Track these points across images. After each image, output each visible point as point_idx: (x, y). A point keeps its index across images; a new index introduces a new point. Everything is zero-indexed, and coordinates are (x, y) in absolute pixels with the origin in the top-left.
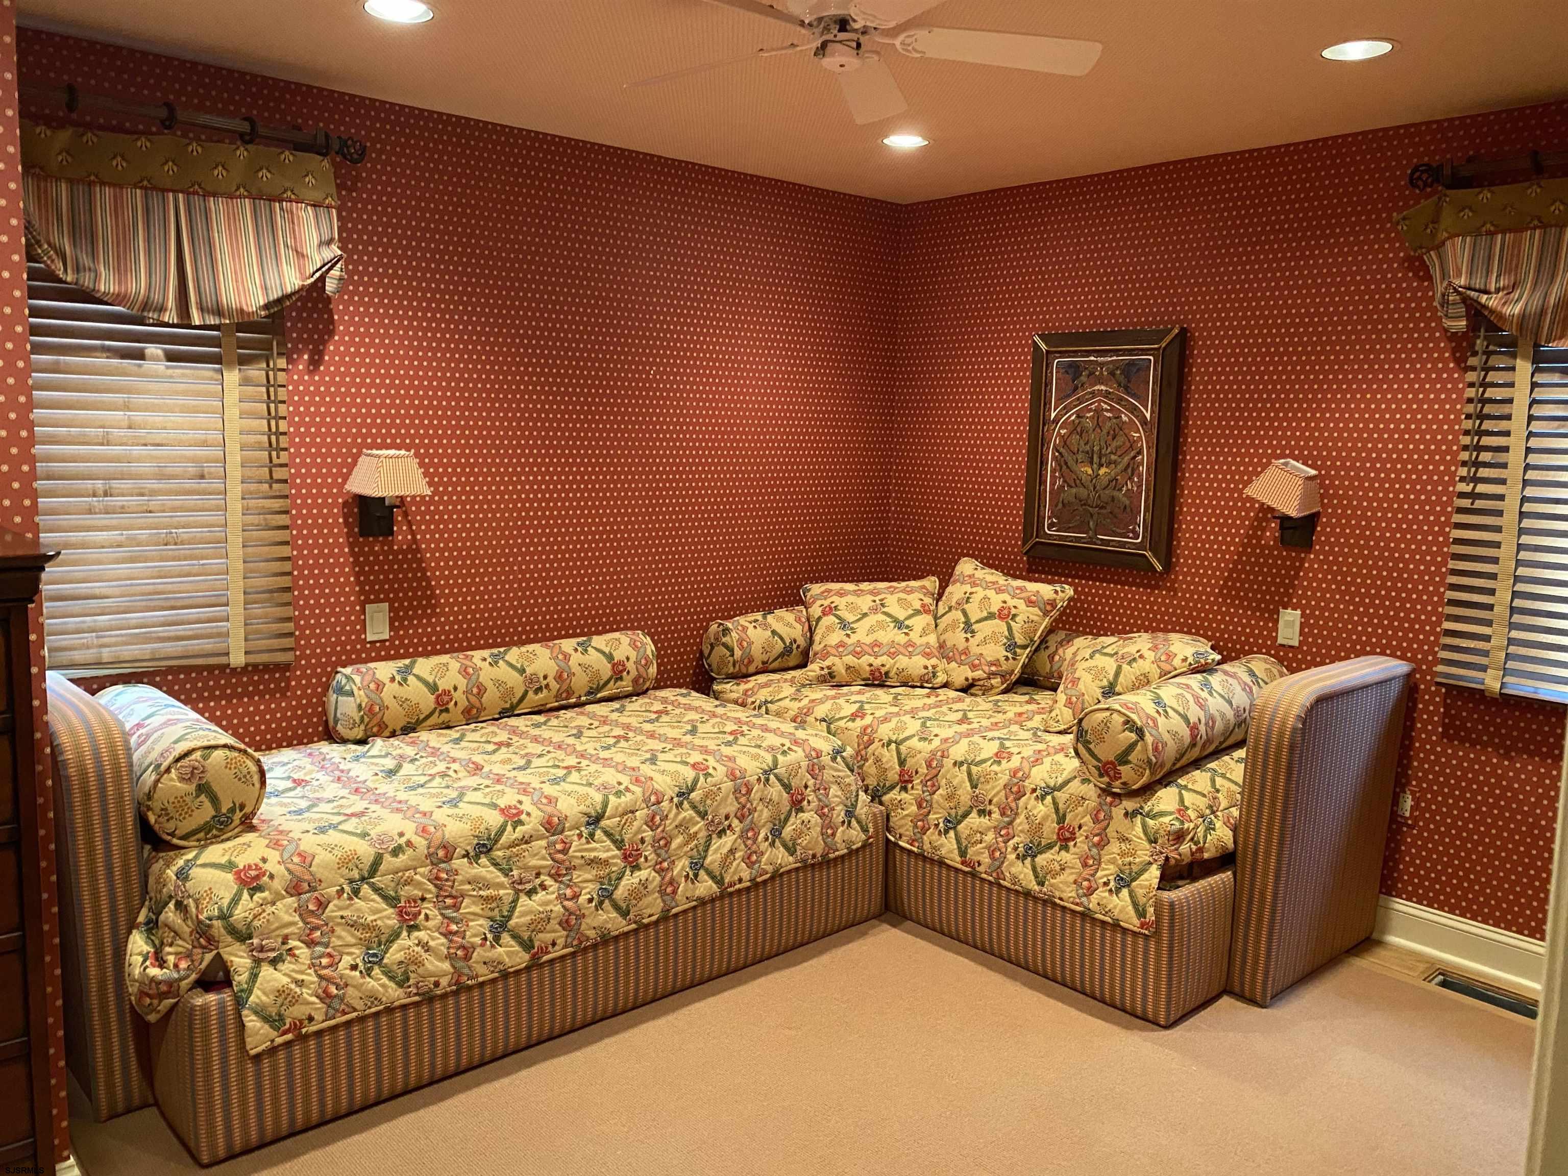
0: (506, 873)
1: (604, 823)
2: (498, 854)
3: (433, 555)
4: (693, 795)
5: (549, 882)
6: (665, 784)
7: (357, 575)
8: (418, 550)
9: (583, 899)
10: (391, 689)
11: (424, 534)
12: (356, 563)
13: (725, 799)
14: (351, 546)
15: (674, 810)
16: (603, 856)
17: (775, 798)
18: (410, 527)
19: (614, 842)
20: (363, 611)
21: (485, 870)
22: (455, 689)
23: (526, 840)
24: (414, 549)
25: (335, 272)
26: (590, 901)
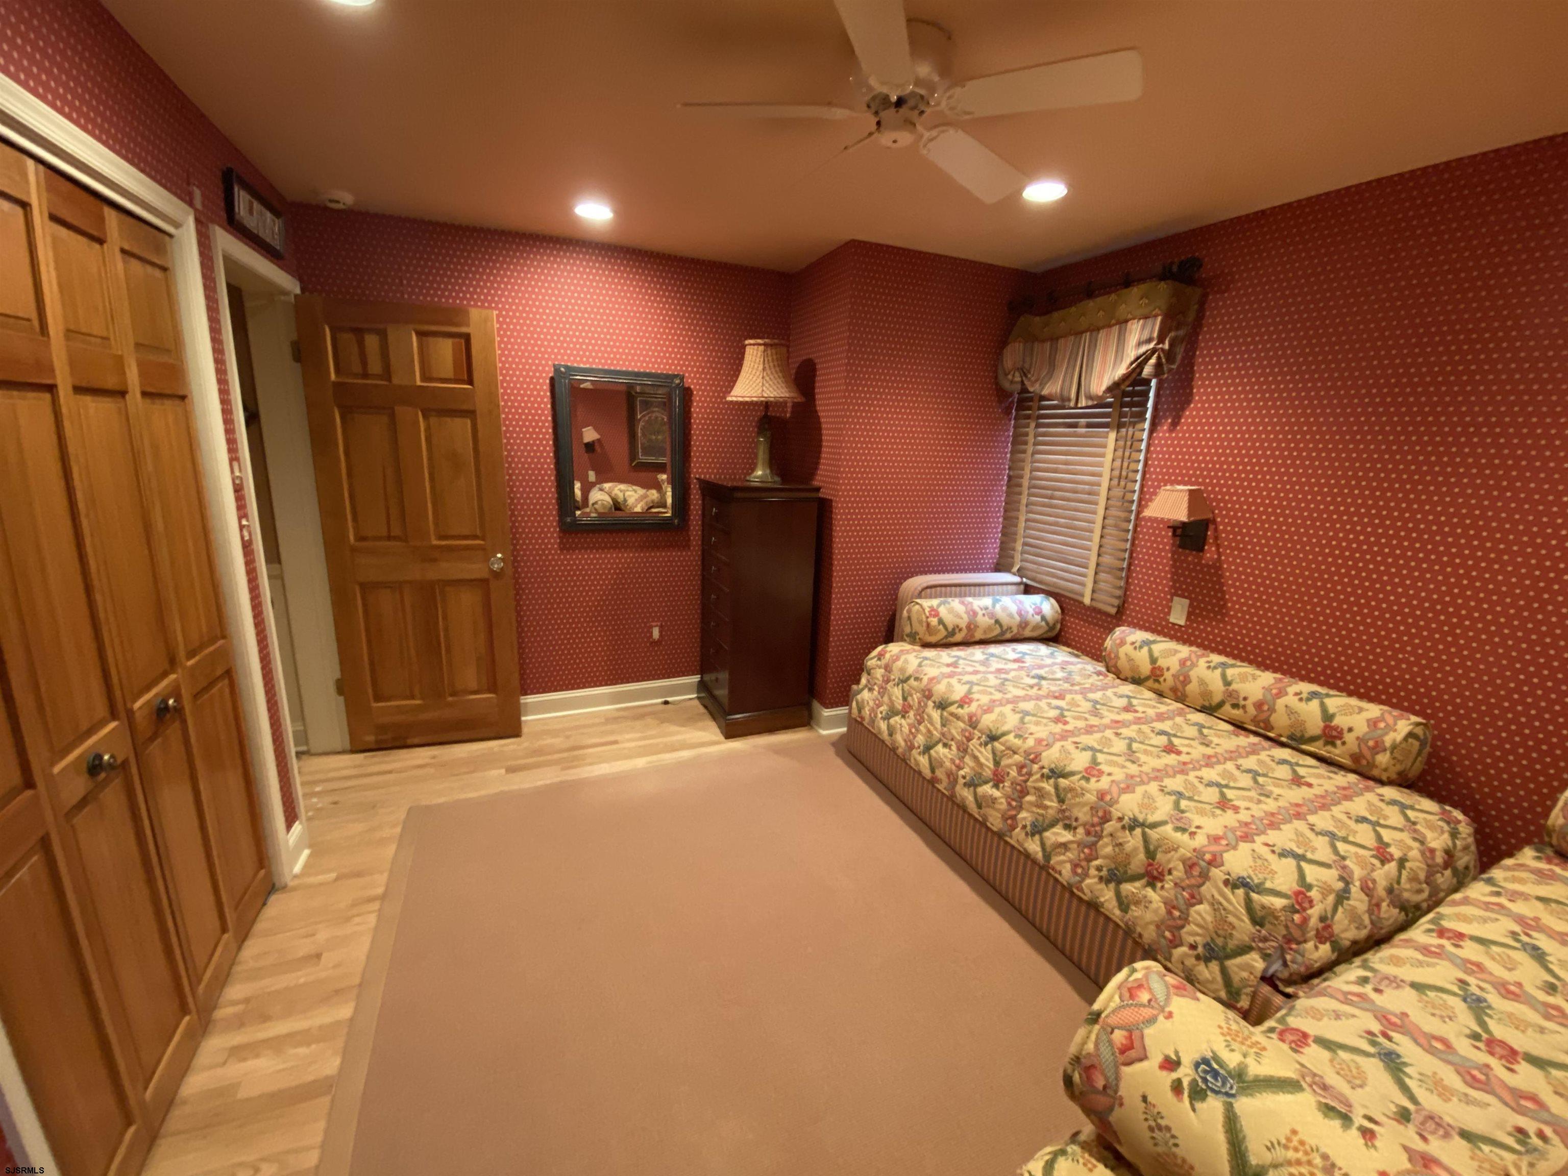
0: (943, 725)
1: (996, 744)
2: (945, 714)
3: (1231, 575)
4: (1061, 780)
5: (954, 748)
6: (1051, 756)
7: (1173, 574)
8: (1220, 568)
9: (962, 773)
10: (1127, 649)
11: (1227, 556)
12: (1173, 566)
13: (1084, 804)
14: (1173, 553)
15: (1038, 776)
16: (983, 760)
17: (1128, 847)
18: (1218, 549)
19: (995, 760)
20: (1171, 600)
21: (936, 715)
22: (1168, 669)
23: (958, 718)
24: (1217, 567)
25: (1153, 361)
26: (964, 777)
